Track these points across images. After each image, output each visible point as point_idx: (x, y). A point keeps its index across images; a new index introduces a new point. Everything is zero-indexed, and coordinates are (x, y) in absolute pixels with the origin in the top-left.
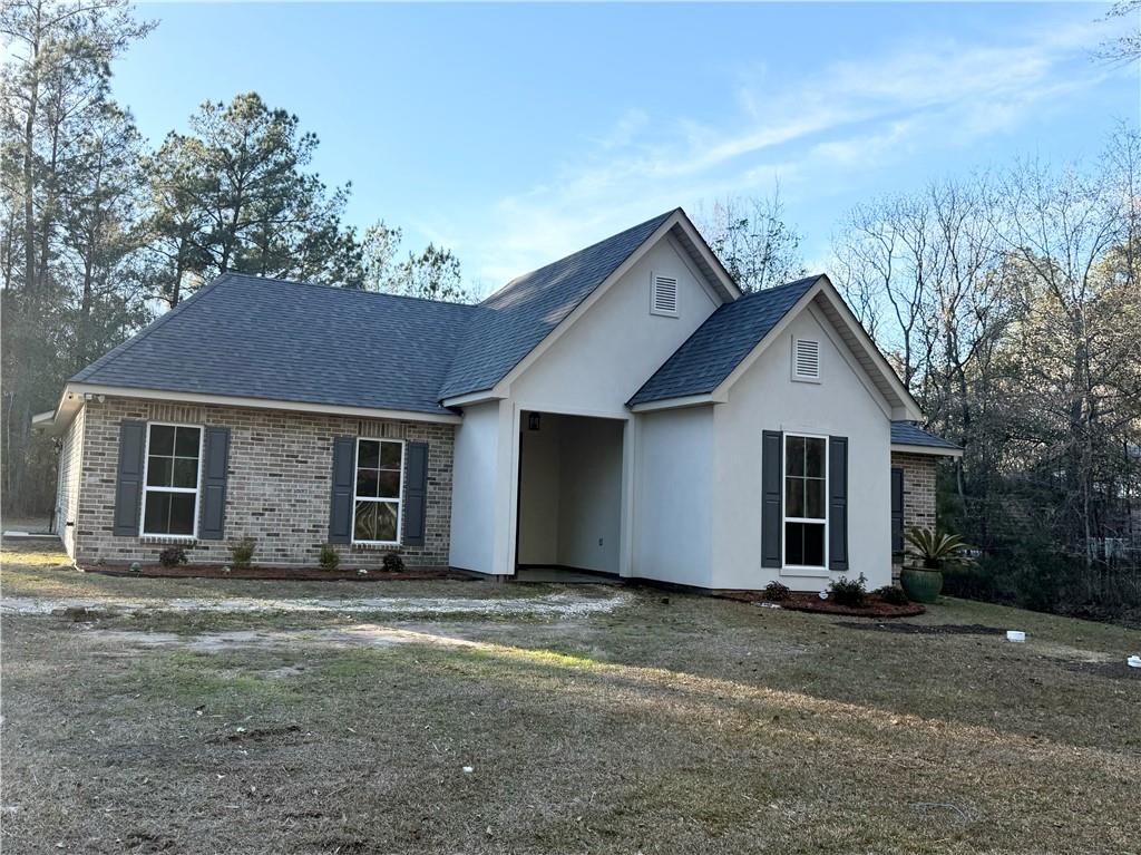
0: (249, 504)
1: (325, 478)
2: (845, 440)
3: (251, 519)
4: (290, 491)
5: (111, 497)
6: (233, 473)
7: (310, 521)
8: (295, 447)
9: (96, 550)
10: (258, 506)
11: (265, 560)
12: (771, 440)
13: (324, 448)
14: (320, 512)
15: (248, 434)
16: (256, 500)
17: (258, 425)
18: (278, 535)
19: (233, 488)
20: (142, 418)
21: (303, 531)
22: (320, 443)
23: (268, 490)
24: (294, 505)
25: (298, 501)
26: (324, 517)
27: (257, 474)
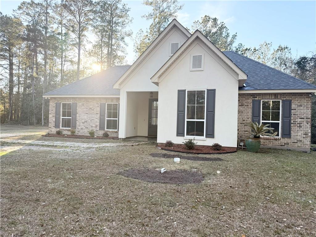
0: (81, 121)
1: (98, 114)
2: (214, 90)
3: (82, 124)
4: (90, 117)
5: (54, 120)
6: (78, 113)
7: (95, 124)
8: (91, 106)
9: (52, 131)
10: (83, 121)
11: (85, 134)
12: (181, 93)
13: (98, 106)
14: (97, 122)
15: (81, 104)
16: (83, 119)
17: (83, 101)
18: (88, 128)
19: (78, 117)
20: (60, 102)
21: (93, 127)
22: (97, 105)
23: (85, 117)
24: (91, 121)
25: (92, 120)
26: (98, 124)
27: (83, 113)
